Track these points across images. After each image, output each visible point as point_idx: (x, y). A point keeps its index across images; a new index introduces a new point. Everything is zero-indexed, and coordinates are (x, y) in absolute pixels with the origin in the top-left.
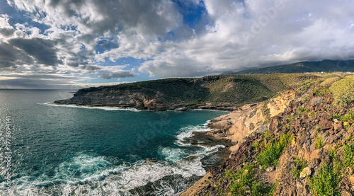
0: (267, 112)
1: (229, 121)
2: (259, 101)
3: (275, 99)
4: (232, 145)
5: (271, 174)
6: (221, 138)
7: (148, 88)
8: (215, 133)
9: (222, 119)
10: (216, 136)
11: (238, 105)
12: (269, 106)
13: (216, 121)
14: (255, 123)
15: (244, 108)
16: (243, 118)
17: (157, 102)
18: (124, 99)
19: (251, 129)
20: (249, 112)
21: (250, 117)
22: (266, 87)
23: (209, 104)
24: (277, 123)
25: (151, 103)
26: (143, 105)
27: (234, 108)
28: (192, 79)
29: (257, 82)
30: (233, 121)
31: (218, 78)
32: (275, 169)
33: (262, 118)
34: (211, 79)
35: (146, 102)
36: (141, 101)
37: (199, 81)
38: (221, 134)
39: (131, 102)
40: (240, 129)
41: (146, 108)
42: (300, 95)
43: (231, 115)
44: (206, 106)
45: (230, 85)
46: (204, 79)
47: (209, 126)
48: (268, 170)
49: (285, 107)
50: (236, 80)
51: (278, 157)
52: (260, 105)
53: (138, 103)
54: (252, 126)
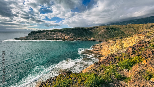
0: (122, 45)
1: (101, 46)
2: (117, 39)
3: (128, 39)
4: (102, 56)
5: (126, 73)
6: (97, 53)
7: (67, 31)
8: (95, 51)
9: (98, 46)
10: (95, 52)
11: (106, 40)
12: (123, 42)
13: (95, 46)
14: (114, 49)
15: (109, 41)
16: (108, 46)
17: (71, 37)
18: (56, 36)
19: (111, 51)
20: (112, 44)
21: (112, 46)
22: (123, 32)
23: (92, 39)
24: (132, 50)
25: (68, 38)
26: (65, 38)
27: (104, 41)
28: (86, 28)
29: (118, 29)
30: (103, 47)
31: (97, 27)
32: (128, 71)
33: (118, 47)
34: (94, 28)
35: (66, 38)
36: (64, 37)
37: (89, 29)
38: (97, 51)
39: (60, 37)
40: (106, 50)
41: (66, 40)
42: (149, 37)
43: (102, 44)
44: (91, 40)
45: (103, 31)
46: (91, 28)
47: (92, 47)
48: (124, 70)
49: (134, 43)
50: (106, 28)
51: (131, 66)
52: (118, 41)
53: (62, 38)
54: (112, 50)
